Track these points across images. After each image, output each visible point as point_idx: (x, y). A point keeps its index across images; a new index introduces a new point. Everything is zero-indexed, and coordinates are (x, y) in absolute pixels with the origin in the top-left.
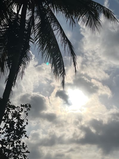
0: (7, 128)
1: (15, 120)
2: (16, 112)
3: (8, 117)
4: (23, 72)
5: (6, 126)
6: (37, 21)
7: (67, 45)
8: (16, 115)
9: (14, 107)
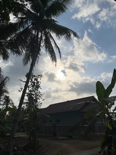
0: (32, 85)
1: (36, 82)
2: (36, 78)
3: (32, 80)
4: (38, 61)
5: (31, 84)
6: (44, 38)
7: (57, 49)
8: (36, 79)
9: (35, 76)
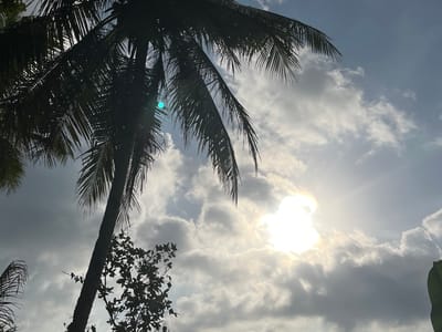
3: (129, 275)
5: (126, 294)
8: (147, 269)
9: (141, 253)
